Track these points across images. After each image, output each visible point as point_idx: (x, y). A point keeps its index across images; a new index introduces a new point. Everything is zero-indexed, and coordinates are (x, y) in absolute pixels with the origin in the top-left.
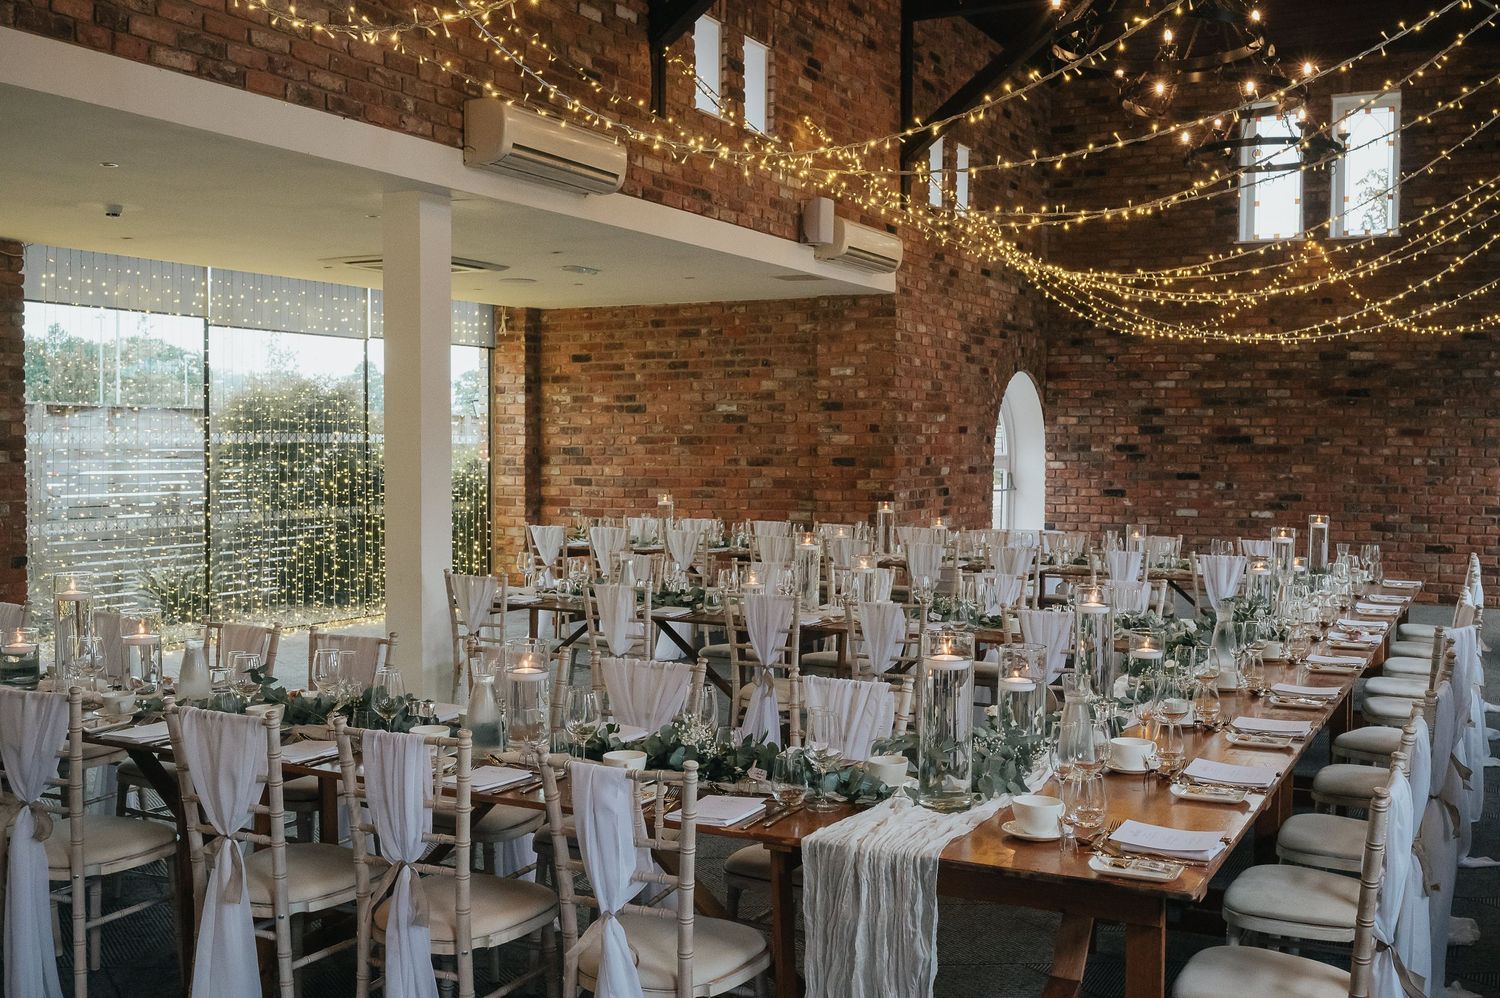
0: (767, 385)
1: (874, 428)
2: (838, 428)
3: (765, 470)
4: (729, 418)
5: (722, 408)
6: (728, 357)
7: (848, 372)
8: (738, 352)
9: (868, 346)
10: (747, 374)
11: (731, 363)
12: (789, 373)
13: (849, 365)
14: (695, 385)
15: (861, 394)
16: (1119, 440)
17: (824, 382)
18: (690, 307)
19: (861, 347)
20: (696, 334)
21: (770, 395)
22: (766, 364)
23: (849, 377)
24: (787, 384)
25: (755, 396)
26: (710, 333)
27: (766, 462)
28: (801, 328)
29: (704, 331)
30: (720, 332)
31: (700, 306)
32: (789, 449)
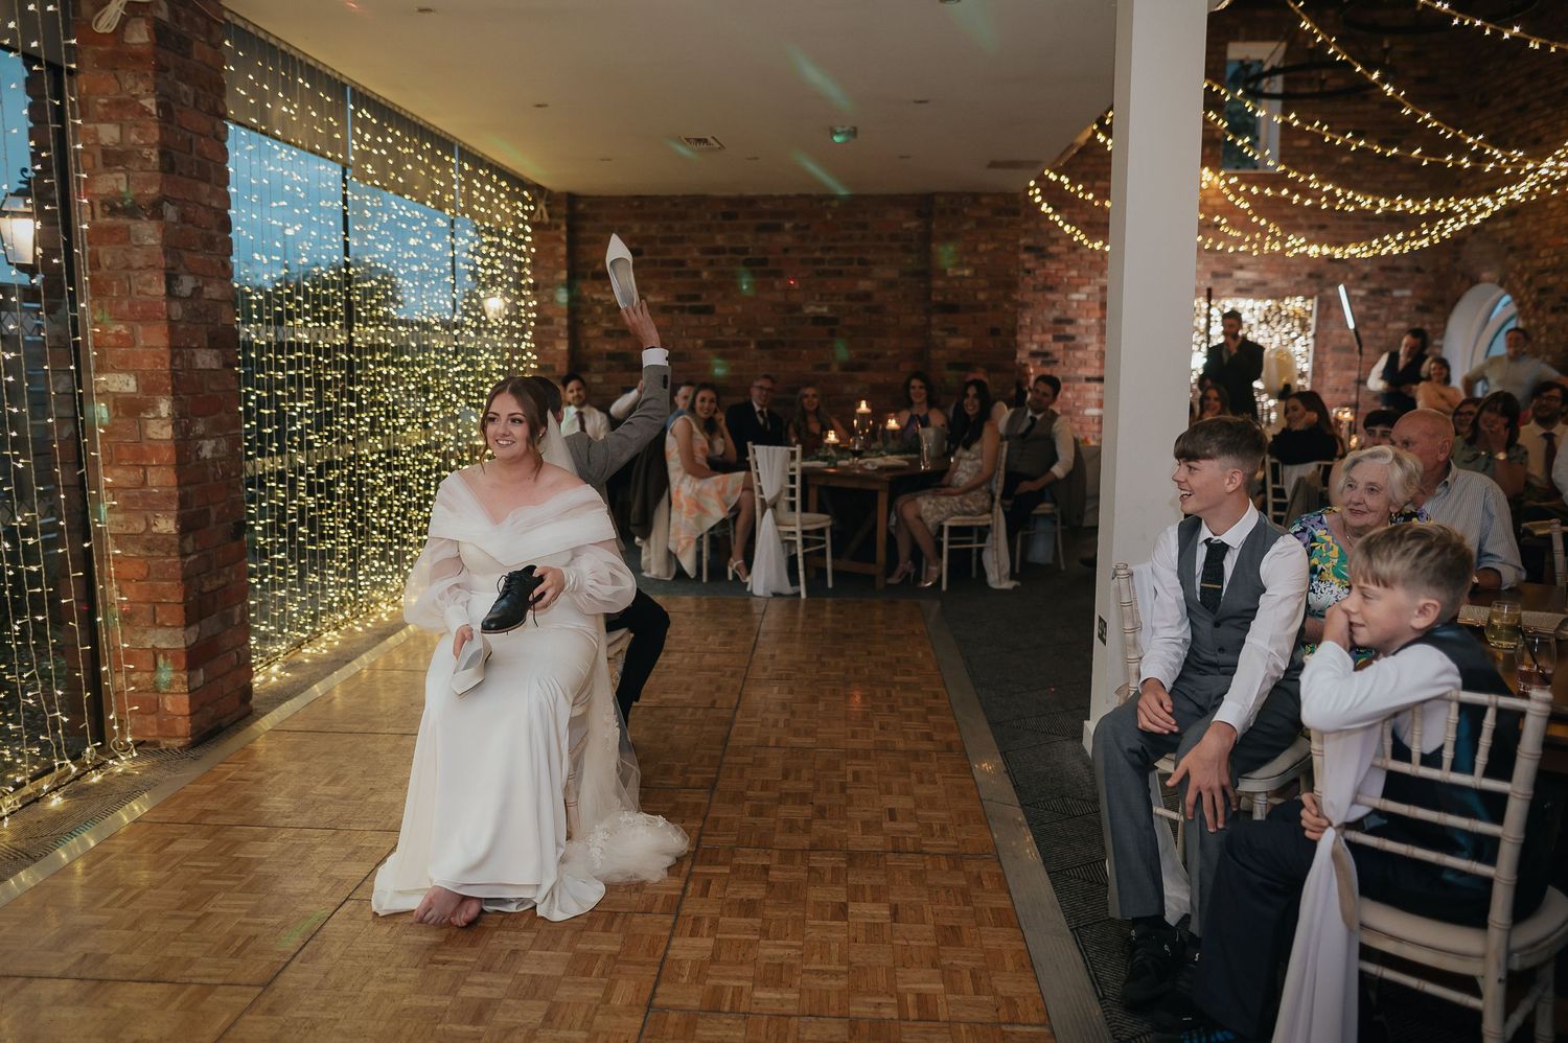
0: (864, 285)
1: (994, 332)
2: (953, 332)
3: (860, 375)
4: (818, 320)
5: (810, 309)
6: (818, 254)
7: (967, 272)
8: (829, 249)
9: (991, 246)
10: (840, 273)
11: (820, 261)
12: (891, 273)
13: (968, 265)
14: (777, 283)
15: (981, 296)
16: (1035, 347)
17: (939, 283)
18: (769, 198)
19: (982, 247)
20: (778, 228)
21: (867, 296)
22: (862, 262)
23: (968, 277)
24: (891, 284)
25: (849, 297)
26: (796, 228)
27: (862, 367)
28: (906, 225)
29: (788, 225)
30: (808, 227)
31: (785, 198)
32: (889, 353)
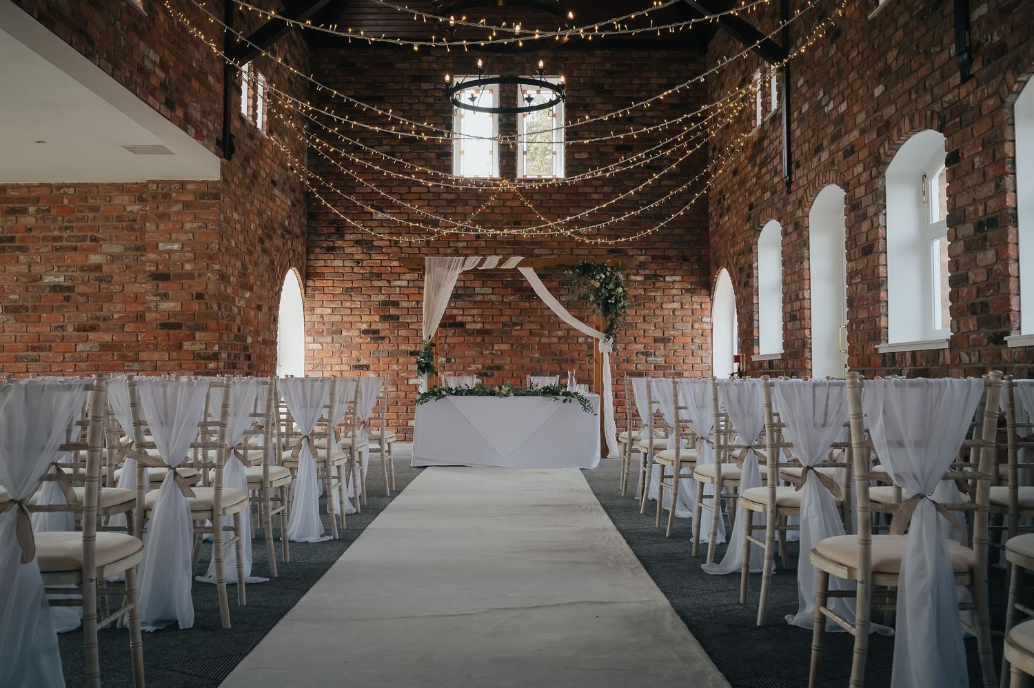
0: (94, 259)
1: (199, 296)
2: (165, 296)
3: (92, 335)
4: (56, 288)
5: (49, 279)
6: (56, 233)
7: (176, 247)
8: (66, 228)
9: (195, 225)
10: (75, 249)
11: (60, 239)
12: (117, 249)
13: (177, 240)
14: (21, 257)
15: (188, 267)
16: (364, 326)
17: (152, 256)
18: (17, 187)
19: (188, 226)
20: (24, 211)
21: (98, 267)
22: (94, 239)
23: (176, 251)
24: (114, 258)
25: (82, 269)
26: (38, 211)
27: (93, 329)
28: (129, 209)
29: (32, 209)
30: (48, 210)
31: (29, 187)
32: (116, 316)
